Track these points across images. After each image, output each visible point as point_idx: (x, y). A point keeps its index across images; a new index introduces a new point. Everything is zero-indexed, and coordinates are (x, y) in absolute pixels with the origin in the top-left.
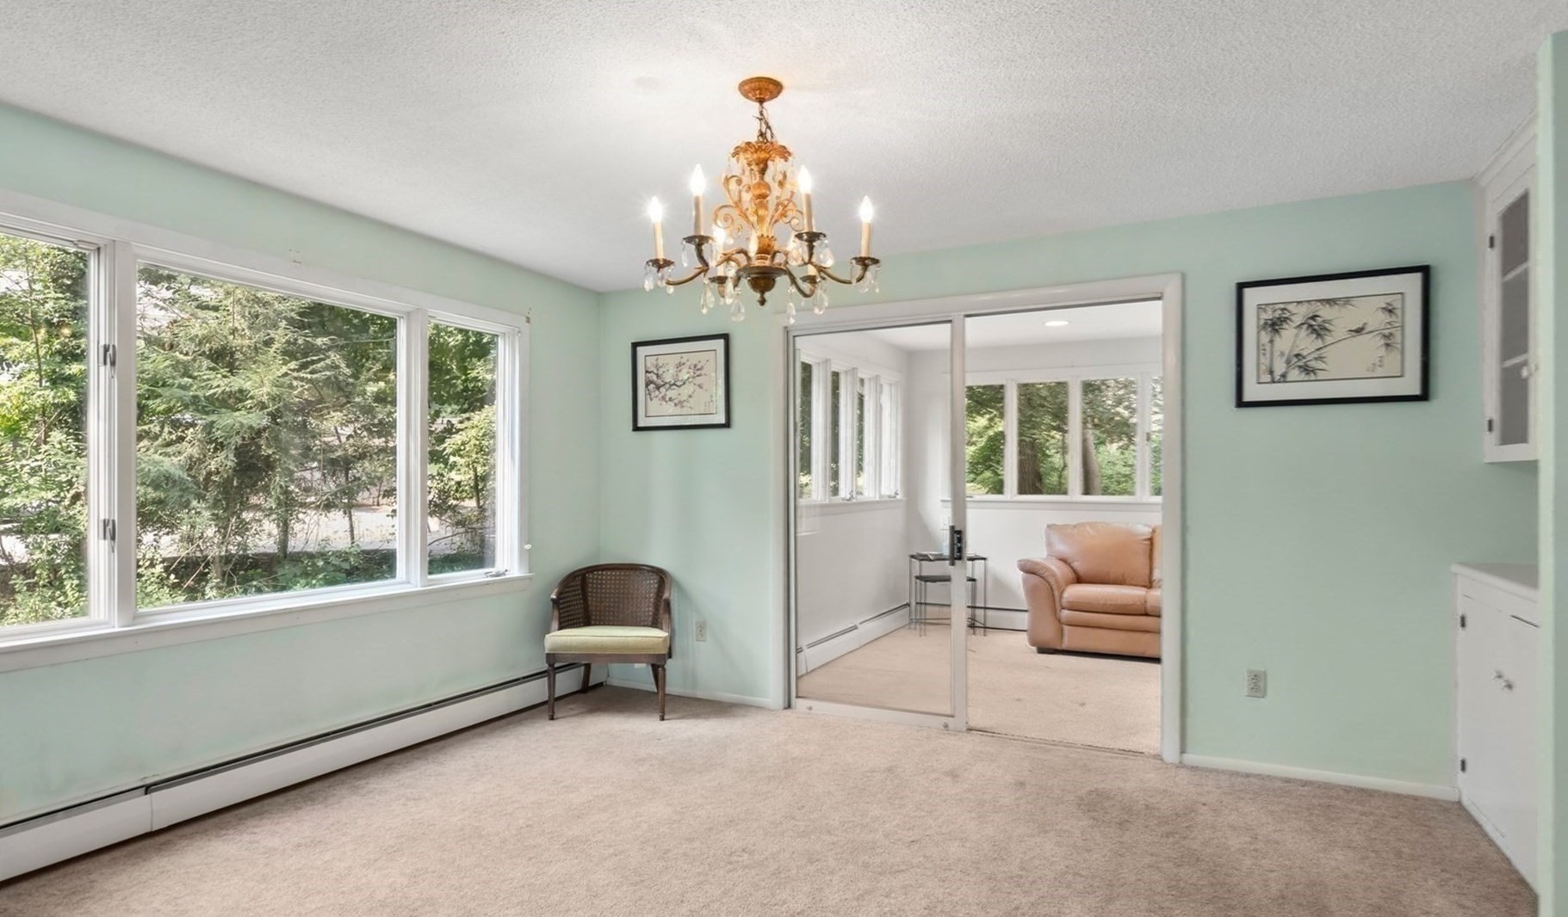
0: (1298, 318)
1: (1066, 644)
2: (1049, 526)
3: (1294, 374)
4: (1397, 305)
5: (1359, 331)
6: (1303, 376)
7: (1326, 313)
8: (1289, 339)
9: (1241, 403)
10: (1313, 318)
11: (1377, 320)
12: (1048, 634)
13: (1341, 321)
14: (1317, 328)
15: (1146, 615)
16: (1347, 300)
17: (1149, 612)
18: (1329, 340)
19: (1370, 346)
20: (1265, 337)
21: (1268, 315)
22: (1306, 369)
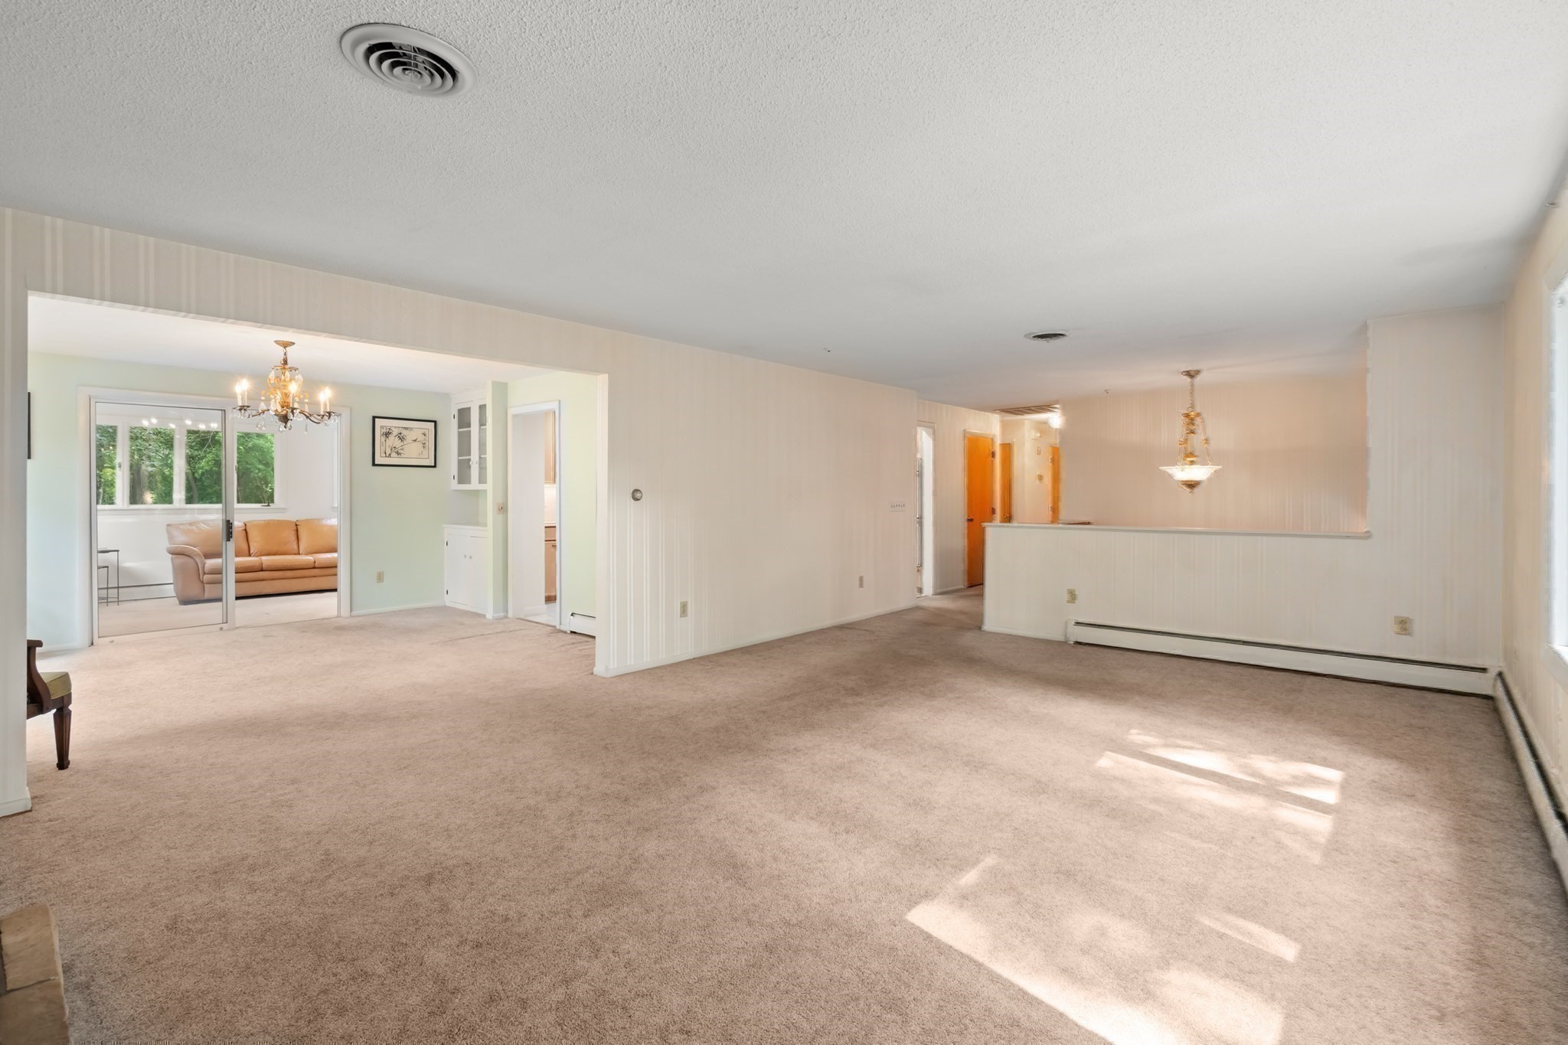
0: (395, 432)
1: (207, 596)
2: (168, 525)
3: (393, 455)
4: (427, 433)
5: (415, 441)
6: (396, 456)
7: (404, 432)
8: (393, 441)
9: (374, 464)
10: (400, 434)
11: (421, 438)
12: (194, 591)
13: (410, 436)
14: (401, 438)
15: (262, 570)
16: (411, 429)
17: (264, 569)
18: (405, 443)
19: (418, 445)
20: (383, 439)
21: (384, 430)
22: (398, 453)
